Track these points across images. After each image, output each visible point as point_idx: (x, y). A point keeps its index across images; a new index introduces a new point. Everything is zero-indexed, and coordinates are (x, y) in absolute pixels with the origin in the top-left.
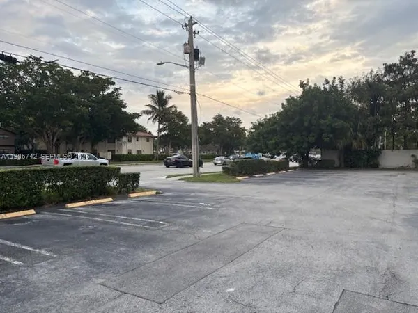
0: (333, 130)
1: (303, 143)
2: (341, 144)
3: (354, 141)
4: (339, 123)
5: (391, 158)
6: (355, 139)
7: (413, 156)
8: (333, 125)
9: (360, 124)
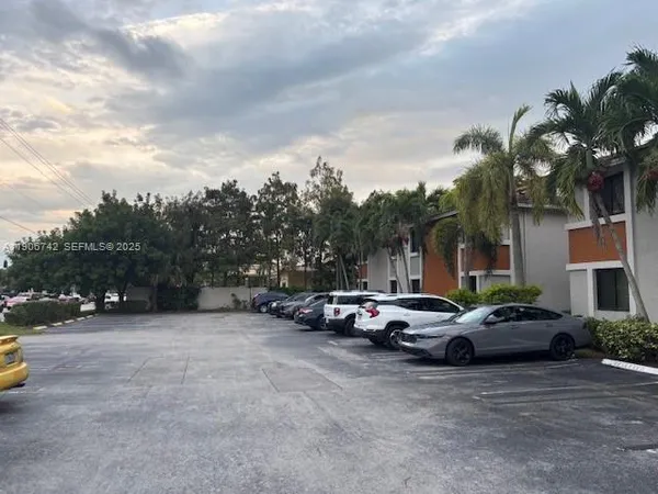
0: (149, 262)
1: (106, 277)
2: (156, 280)
3: (171, 276)
4: (157, 254)
5: (212, 296)
6: (174, 274)
7: (233, 295)
8: (150, 255)
9: (179, 255)
